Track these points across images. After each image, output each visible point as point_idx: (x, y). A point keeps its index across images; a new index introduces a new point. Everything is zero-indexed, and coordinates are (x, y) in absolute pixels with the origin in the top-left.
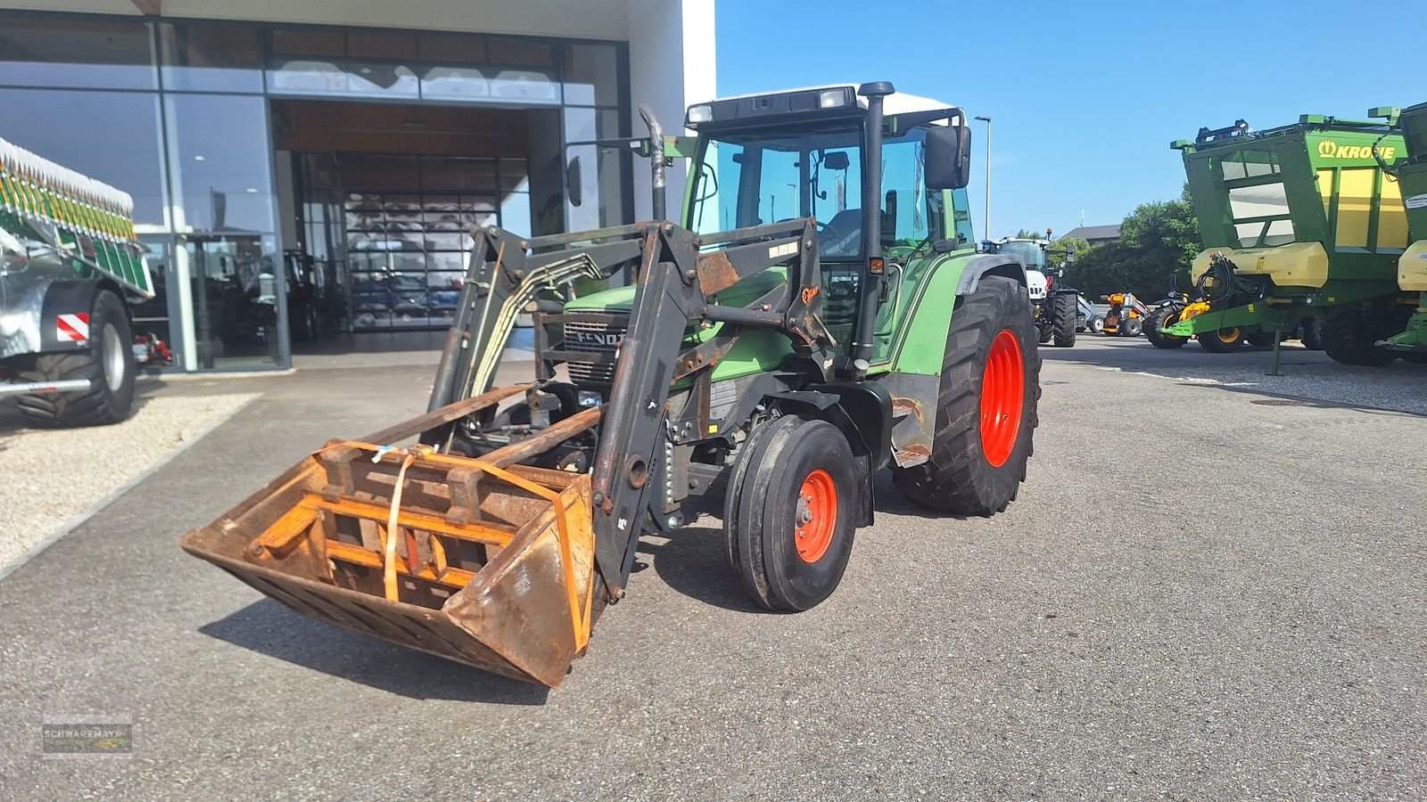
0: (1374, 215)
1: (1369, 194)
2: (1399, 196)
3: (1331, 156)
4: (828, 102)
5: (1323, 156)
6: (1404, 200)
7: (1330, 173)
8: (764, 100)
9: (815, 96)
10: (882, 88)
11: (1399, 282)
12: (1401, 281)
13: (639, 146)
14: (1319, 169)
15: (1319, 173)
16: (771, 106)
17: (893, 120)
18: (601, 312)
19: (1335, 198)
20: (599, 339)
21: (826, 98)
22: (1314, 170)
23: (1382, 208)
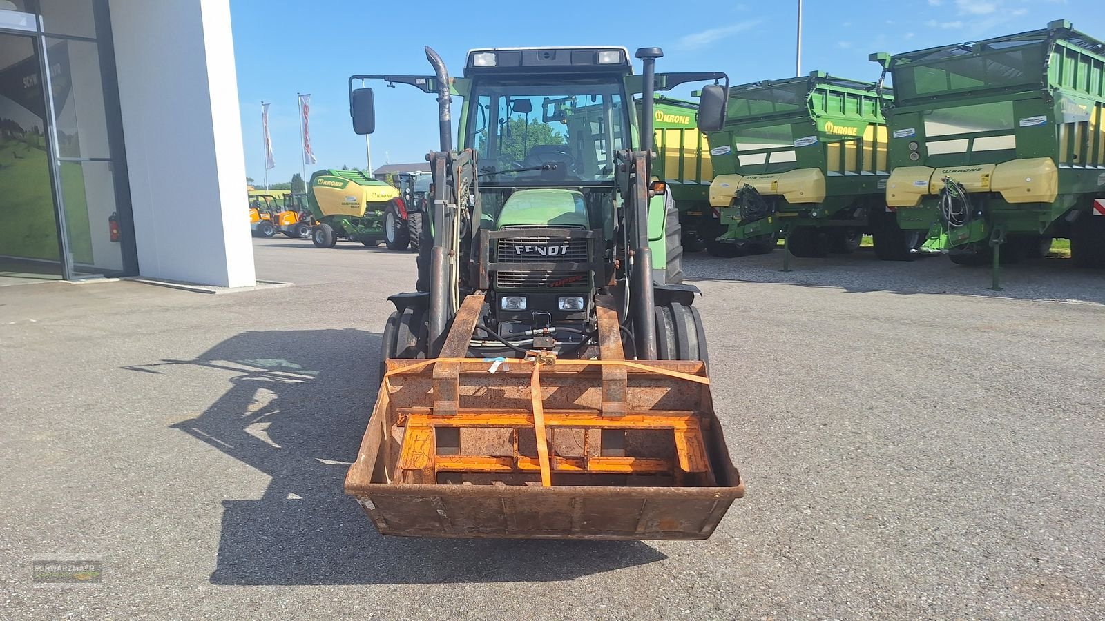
0: (681, 158)
1: (679, 147)
2: (708, 149)
3: (661, 121)
4: (605, 59)
5: (657, 120)
6: (710, 150)
7: (661, 131)
8: (547, 54)
9: (595, 54)
10: (656, 51)
11: (710, 201)
12: (711, 200)
13: (425, 83)
14: (656, 129)
15: (656, 131)
16: (554, 58)
17: (662, 78)
18: (545, 227)
19: (663, 148)
20: (540, 250)
21: (604, 56)
22: (654, 129)
23: (686, 155)
